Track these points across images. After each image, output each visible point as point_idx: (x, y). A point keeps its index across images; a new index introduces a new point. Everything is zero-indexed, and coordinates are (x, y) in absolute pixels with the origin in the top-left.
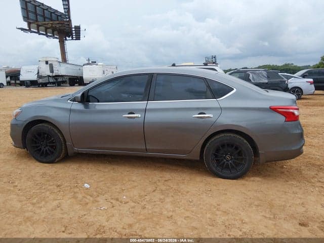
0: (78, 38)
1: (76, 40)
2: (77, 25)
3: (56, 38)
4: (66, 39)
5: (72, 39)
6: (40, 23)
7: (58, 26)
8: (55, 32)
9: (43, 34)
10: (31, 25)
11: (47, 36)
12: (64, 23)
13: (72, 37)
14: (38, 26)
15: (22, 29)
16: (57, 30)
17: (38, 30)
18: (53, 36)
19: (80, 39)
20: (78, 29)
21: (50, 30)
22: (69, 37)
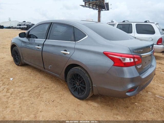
0: (108, 9)
1: (107, 10)
2: (107, 2)
3: (98, 10)
4: (102, 10)
5: (105, 10)
6: (90, 2)
7: (98, 3)
8: (97, 7)
9: (91, 8)
10: (86, 3)
11: (94, 9)
12: (101, 2)
13: (105, 9)
14: (90, 4)
15: (82, 6)
16: (98, 6)
17: (89, 6)
18: (96, 9)
19: (109, 10)
20: (107, 4)
21: (95, 6)
22: (104, 9)
